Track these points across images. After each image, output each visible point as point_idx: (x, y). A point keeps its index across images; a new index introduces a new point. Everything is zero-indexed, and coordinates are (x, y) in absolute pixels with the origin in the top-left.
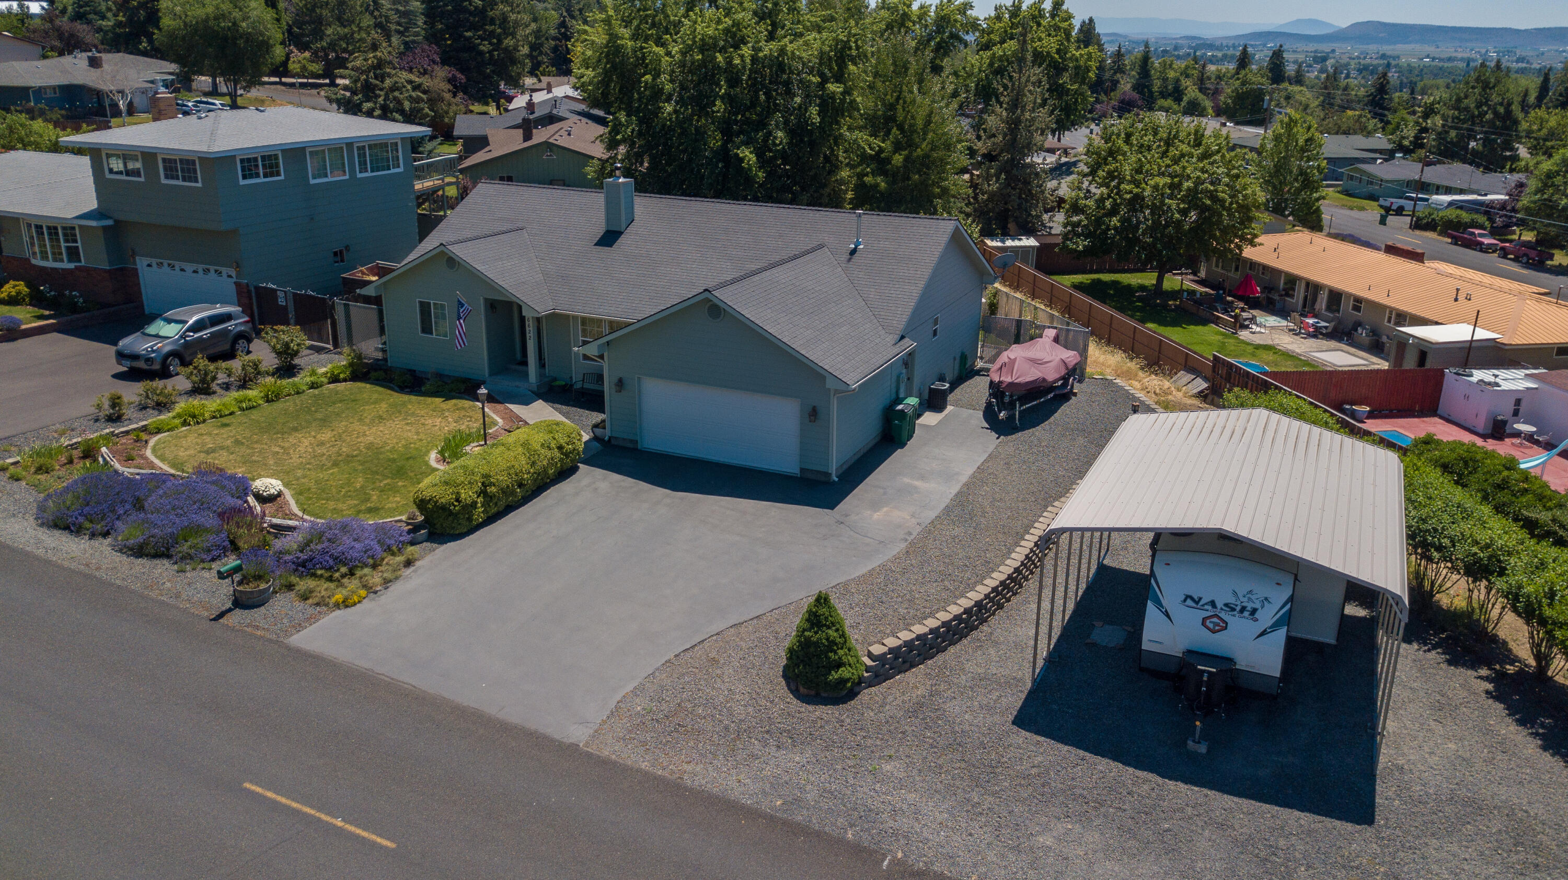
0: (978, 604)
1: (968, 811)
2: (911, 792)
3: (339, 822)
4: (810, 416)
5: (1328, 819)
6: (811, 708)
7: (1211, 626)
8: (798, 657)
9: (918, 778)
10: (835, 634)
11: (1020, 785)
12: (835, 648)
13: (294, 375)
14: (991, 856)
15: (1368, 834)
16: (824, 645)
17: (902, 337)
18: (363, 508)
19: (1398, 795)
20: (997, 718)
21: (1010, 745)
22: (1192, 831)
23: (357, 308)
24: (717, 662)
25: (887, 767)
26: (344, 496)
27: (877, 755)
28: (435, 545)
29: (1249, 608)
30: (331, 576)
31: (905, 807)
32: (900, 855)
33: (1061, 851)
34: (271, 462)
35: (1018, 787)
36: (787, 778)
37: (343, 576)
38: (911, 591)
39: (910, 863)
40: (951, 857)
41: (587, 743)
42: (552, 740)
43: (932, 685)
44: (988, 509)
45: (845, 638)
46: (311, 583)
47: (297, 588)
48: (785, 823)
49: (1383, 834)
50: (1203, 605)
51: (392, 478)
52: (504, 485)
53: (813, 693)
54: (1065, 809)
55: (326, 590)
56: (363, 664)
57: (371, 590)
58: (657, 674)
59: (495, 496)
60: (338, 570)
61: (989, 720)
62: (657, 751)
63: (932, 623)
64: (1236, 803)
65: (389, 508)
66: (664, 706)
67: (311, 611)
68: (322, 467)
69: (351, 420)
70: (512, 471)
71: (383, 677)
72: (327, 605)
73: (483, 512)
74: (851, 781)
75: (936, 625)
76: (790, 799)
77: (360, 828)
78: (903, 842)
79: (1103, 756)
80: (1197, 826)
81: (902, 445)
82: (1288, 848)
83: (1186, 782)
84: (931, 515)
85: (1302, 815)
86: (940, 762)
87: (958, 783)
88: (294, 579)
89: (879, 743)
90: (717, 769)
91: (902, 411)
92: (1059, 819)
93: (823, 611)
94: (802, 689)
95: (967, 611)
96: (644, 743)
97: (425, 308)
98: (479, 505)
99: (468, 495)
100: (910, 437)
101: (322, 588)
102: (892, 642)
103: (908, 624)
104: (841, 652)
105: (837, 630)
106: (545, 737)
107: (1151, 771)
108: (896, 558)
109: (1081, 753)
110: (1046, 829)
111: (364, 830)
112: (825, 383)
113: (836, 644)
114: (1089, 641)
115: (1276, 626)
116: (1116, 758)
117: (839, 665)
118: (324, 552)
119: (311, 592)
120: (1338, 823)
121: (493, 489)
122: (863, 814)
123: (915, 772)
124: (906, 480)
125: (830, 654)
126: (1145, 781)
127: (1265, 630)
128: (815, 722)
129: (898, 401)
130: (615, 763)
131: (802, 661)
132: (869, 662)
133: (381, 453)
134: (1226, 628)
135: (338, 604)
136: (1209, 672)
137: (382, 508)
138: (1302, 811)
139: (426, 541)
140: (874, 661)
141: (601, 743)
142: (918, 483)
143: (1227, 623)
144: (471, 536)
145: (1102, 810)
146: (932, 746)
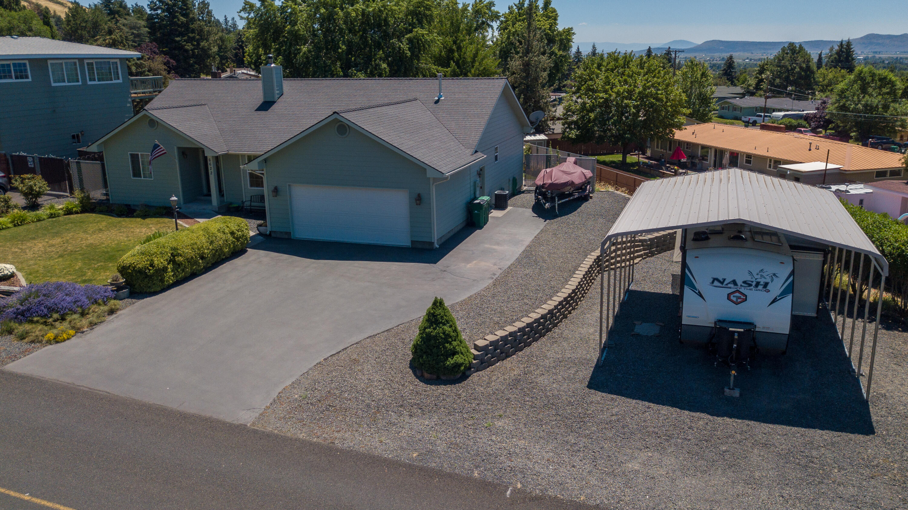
0: (550, 312)
1: (568, 450)
2: (520, 440)
3: (26, 497)
4: (416, 200)
5: (844, 434)
6: (433, 387)
7: (734, 299)
8: (422, 350)
9: (524, 430)
10: (450, 329)
11: (605, 428)
12: (450, 340)
13: (38, 209)
14: (593, 481)
15: (877, 442)
16: (442, 338)
17: (476, 152)
18: (79, 280)
19: (889, 413)
20: (578, 385)
21: (591, 402)
22: (744, 451)
23: (86, 165)
24: (358, 361)
25: (499, 424)
26: (65, 274)
27: (490, 416)
28: (134, 300)
29: (762, 283)
30: (45, 322)
31: (517, 450)
32: (519, 486)
33: (648, 473)
34: (10, 257)
35: (604, 430)
36: (420, 437)
37: (55, 321)
38: (501, 307)
39: (528, 491)
40: (561, 484)
41: (253, 423)
42: (224, 423)
43: (524, 368)
44: (546, 258)
45: (457, 333)
46: (28, 327)
47: (16, 331)
48: (421, 469)
49: (888, 441)
50: (727, 285)
51: (105, 262)
52: (189, 256)
53: (435, 377)
54: (644, 442)
55: (40, 330)
56: (66, 380)
57: (78, 330)
58: (310, 372)
59: (182, 264)
60: (51, 317)
61: (572, 387)
62: (312, 425)
63: (519, 325)
64: (772, 429)
65: (100, 279)
66: (317, 393)
67: (27, 346)
68: (51, 258)
69: (77, 232)
70: (195, 246)
71: (82, 388)
72: (40, 342)
73: (173, 276)
74: (472, 435)
75: (523, 326)
76: (424, 451)
77: (45, 500)
78: (520, 476)
79: (664, 405)
80: (747, 446)
81: (481, 228)
82: (821, 457)
83: (731, 417)
84: (509, 263)
85: (824, 432)
86: (540, 416)
87: (556, 430)
88: (13, 325)
89: (490, 407)
90: (363, 435)
91: (479, 203)
92: (641, 450)
93: (439, 311)
94: (426, 375)
95: (543, 317)
96: (301, 420)
97: (134, 158)
98: (169, 270)
99: (160, 262)
100: (485, 223)
101: (37, 330)
102: (491, 338)
103: (502, 327)
104: (455, 343)
105: (451, 326)
106: (218, 421)
107: (702, 411)
108: (488, 288)
109: (647, 404)
110: (633, 458)
111: (49, 501)
112: (426, 174)
113: (451, 337)
114: (633, 333)
115: (783, 294)
116: (674, 404)
117: (454, 353)
118: (40, 303)
119: (27, 333)
120: (852, 436)
121: (180, 259)
122: (484, 458)
123: (521, 426)
124: (487, 246)
125: (447, 345)
126: (699, 419)
127: (776, 298)
128: (438, 397)
129: (476, 198)
130: (277, 436)
131: (425, 353)
132: (476, 353)
133: (98, 249)
134: (746, 300)
135: (50, 341)
136: (738, 332)
137: (94, 280)
138: (823, 430)
139: (128, 298)
140: (479, 352)
141: (265, 422)
142: (495, 247)
143: (746, 296)
144: (164, 294)
145: (673, 441)
146: (531, 407)
